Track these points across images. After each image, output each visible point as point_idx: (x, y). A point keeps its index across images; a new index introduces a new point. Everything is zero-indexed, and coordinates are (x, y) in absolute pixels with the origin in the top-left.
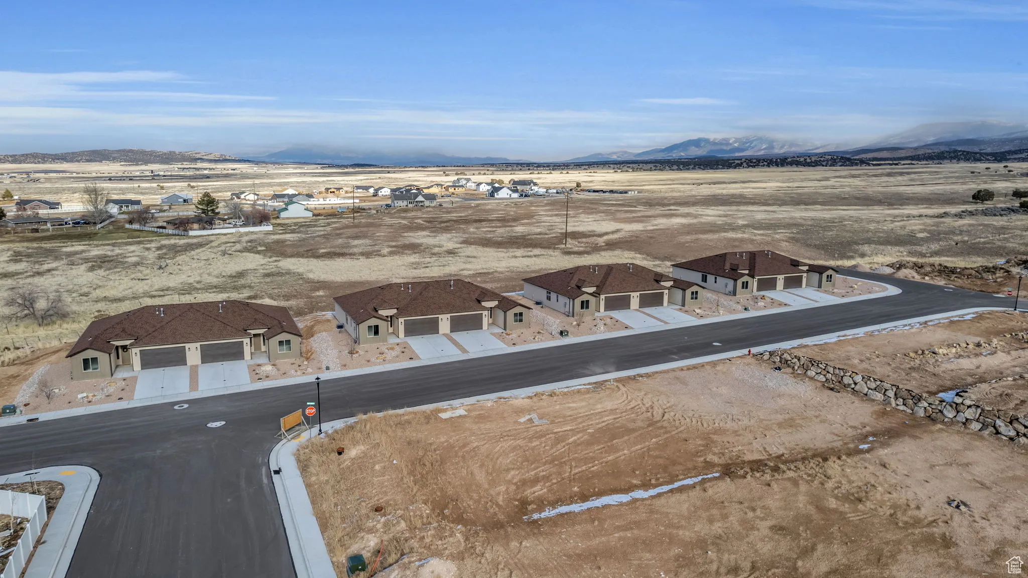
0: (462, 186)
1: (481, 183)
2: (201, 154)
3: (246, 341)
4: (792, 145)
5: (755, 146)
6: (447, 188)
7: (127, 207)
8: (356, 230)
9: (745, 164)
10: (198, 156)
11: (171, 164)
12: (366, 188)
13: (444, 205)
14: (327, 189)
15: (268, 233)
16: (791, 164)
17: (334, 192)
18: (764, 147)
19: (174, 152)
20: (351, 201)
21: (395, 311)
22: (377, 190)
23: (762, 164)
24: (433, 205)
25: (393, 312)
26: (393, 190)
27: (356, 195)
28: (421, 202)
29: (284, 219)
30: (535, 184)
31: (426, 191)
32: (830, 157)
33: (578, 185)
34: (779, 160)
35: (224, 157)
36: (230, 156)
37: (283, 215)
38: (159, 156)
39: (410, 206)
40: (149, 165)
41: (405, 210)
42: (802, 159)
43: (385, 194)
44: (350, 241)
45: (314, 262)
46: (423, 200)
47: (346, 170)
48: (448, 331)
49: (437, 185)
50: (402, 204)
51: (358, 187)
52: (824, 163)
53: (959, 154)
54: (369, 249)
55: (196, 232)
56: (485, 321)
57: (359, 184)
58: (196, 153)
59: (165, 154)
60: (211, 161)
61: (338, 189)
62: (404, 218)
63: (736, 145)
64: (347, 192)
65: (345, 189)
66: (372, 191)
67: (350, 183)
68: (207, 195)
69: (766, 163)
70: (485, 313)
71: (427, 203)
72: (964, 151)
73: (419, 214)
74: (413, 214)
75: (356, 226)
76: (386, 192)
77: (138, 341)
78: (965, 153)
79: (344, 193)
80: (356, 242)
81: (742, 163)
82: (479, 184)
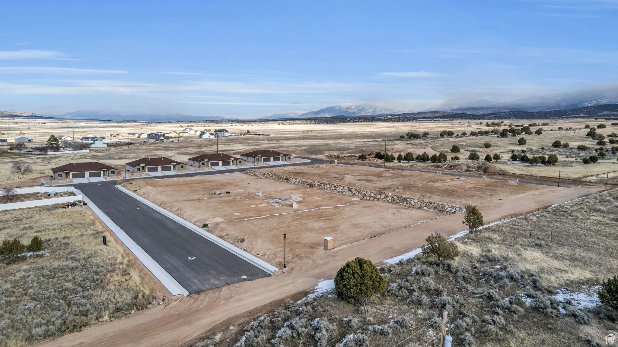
0: (187, 133)
1: (197, 131)
3: (102, 171)
5: (367, 110)
6: (179, 133)
8: (129, 151)
9: (352, 121)
12: (134, 134)
13: (174, 141)
14: (111, 135)
15: (87, 153)
16: (376, 120)
17: (115, 136)
18: (371, 111)
20: (127, 140)
21: (145, 165)
22: (140, 135)
24: (168, 141)
25: (144, 165)
26: (148, 135)
27: (129, 138)
28: (163, 140)
29: (92, 148)
30: (226, 131)
31: (166, 135)
32: (397, 117)
33: (248, 132)
37: (92, 146)
39: (157, 142)
41: (154, 143)
42: (383, 118)
43: (144, 137)
44: (128, 154)
45: (114, 160)
46: (163, 138)
47: (120, 124)
48: (161, 170)
49: (174, 132)
50: (153, 141)
51: (129, 134)
52: (394, 120)
54: (137, 156)
55: (50, 153)
56: (172, 168)
57: (129, 132)
61: (118, 134)
62: (153, 147)
63: (356, 110)
64: (122, 136)
65: (122, 134)
66: (137, 135)
67: (124, 131)
68: (52, 136)
69: (363, 120)
70: (172, 166)
71: (165, 140)
73: (161, 145)
74: (158, 145)
75: (129, 150)
76: (145, 136)
77: (71, 171)
79: (121, 136)
80: (131, 155)
81: (350, 120)
82: (196, 132)
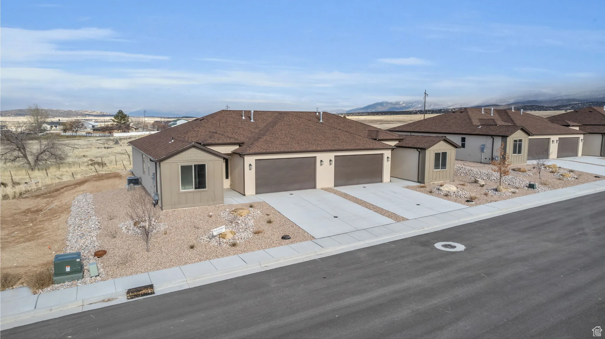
2: (89, 112)
3: (387, 154)
4: (435, 104)
5: (415, 105)
7: (56, 126)
10: (87, 113)
11: (70, 118)
18: (420, 106)
19: (72, 111)
23: (428, 113)
34: (437, 111)
35: (103, 113)
36: (106, 113)
38: (62, 113)
40: (55, 118)
53: (534, 107)
58: (85, 111)
59: (66, 111)
60: (95, 116)
63: (404, 105)
69: (431, 112)
72: (537, 106)
78: (537, 107)
